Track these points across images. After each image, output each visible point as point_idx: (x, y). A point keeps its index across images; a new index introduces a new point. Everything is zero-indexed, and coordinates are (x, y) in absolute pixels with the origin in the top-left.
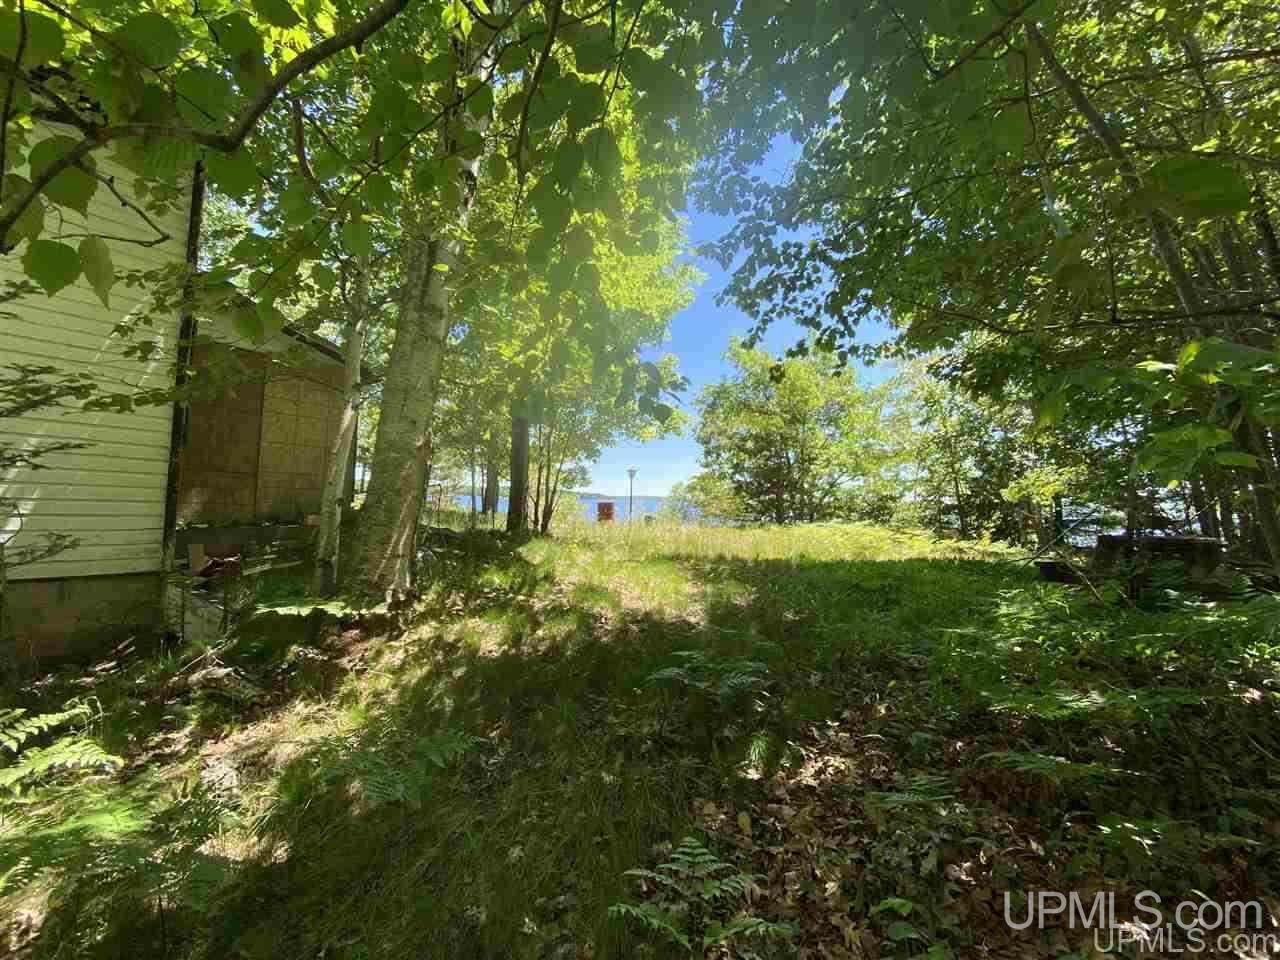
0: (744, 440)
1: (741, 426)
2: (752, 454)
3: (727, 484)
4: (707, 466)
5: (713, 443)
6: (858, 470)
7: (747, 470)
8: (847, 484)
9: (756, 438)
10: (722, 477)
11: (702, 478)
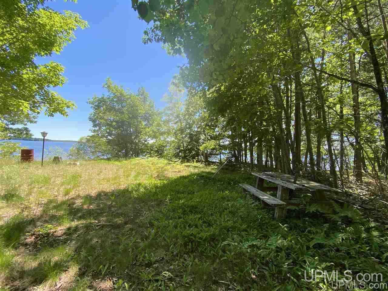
0: (112, 122)
1: (111, 117)
2: (115, 128)
3: (104, 139)
4: (94, 131)
5: (97, 122)
6: (154, 137)
7: (114, 135)
8: (151, 141)
9: (117, 122)
10: (103, 136)
11: (93, 136)
